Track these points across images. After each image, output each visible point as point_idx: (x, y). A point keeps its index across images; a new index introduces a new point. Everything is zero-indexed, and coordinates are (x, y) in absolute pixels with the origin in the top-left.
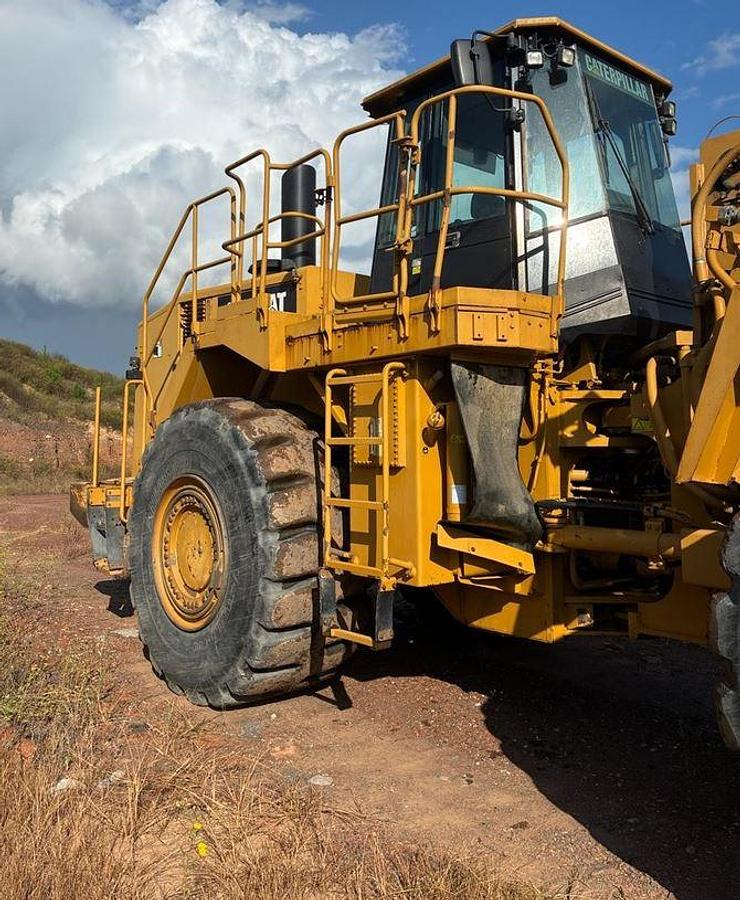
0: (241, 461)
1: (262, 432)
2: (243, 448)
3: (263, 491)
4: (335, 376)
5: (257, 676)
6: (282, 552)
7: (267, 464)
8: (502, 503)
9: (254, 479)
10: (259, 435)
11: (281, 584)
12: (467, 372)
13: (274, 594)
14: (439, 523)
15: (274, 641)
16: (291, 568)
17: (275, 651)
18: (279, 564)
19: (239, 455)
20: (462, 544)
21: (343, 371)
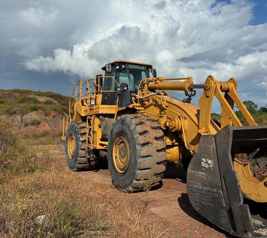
0: (77, 131)
1: (81, 126)
2: (77, 129)
3: (79, 135)
4: (88, 117)
5: (79, 165)
6: (81, 145)
7: (80, 131)
8: (107, 136)
9: (78, 134)
10: (80, 126)
11: (81, 150)
12: (103, 117)
13: (81, 151)
14: (100, 139)
15: (81, 159)
16: (83, 147)
17: (81, 161)
18: (81, 147)
19: (77, 130)
20: (103, 143)
21: (90, 116)
